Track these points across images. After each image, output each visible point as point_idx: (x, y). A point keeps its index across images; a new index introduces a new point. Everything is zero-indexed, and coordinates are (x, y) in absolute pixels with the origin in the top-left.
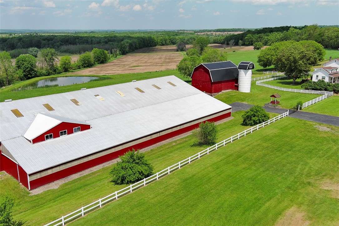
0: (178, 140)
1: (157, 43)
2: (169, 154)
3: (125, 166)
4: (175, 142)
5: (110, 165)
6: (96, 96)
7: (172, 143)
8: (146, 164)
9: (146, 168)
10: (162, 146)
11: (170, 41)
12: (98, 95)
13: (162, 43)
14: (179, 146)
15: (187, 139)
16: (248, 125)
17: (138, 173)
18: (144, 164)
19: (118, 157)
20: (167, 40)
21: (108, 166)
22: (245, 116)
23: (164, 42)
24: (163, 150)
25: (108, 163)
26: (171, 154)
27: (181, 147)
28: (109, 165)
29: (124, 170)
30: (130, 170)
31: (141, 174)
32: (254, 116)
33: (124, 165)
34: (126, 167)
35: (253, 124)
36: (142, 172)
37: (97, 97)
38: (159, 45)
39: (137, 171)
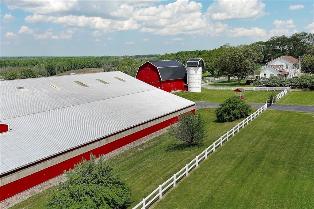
0: (144, 144)
1: (84, 66)
2: (139, 163)
3: (78, 191)
4: (141, 146)
5: (44, 189)
6: (19, 88)
7: (136, 148)
8: (119, 183)
9: (120, 191)
10: (123, 153)
11: (96, 64)
12: (22, 88)
13: (89, 66)
14: (148, 152)
15: (155, 142)
16: (226, 121)
17: (104, 202)
18: (113, 183)
19: (61, 173)
20: (93, 63)
21: (40, 191)
22: (221, 110)
23: (91, 64)
24: (128, 159)
25: (39, 186)
26: (142, 164)
27: (152, 153)
28: (42, 190)
29: (76, 198)
30: (88, 198)
31: (112, 205)
32: (233, 110)
33: (74, 188)
34: (80, 192)
35: (233, 119)
36: (113, 200)
37: (21, 90)
38: (86, 68)
39: (103, 199)
